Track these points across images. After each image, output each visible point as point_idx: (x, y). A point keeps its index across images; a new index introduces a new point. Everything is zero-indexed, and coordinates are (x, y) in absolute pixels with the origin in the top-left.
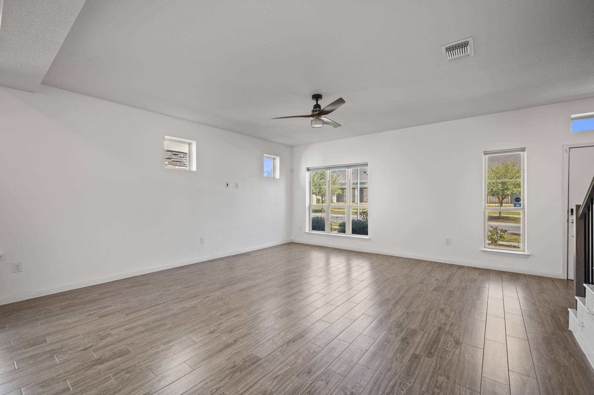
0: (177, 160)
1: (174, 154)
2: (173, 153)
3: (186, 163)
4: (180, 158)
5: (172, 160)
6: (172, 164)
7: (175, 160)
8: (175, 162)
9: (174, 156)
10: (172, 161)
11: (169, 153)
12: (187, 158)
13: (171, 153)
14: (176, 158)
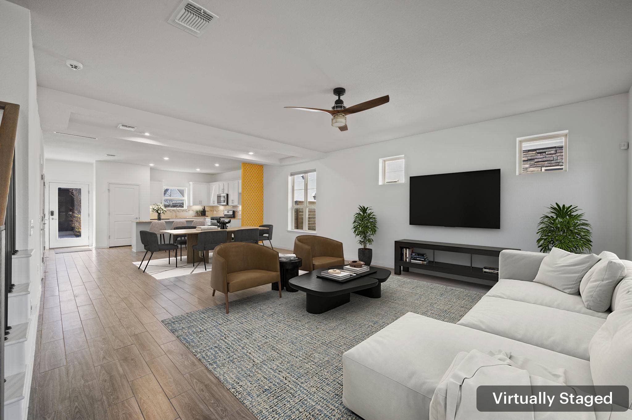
0: (545, 159)
1: (538, 153)
2: (537, 151)
3: (561, 160)
4: (550, 156)
5: (536, 160)
6: (535, 166)
7: (540, 160)
8: (540, 163)
9: (538, 155)
10: (536, 162)
11: (531, 153)
12: (562, 154)
13: (534, 152)
14: (542, 157)
